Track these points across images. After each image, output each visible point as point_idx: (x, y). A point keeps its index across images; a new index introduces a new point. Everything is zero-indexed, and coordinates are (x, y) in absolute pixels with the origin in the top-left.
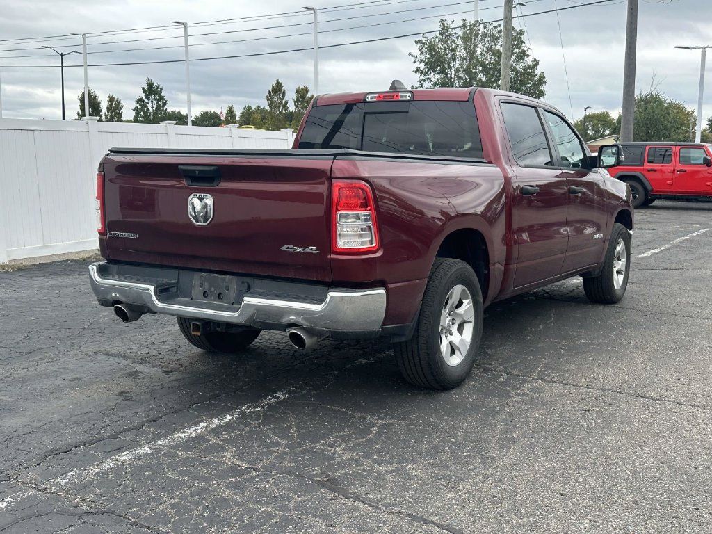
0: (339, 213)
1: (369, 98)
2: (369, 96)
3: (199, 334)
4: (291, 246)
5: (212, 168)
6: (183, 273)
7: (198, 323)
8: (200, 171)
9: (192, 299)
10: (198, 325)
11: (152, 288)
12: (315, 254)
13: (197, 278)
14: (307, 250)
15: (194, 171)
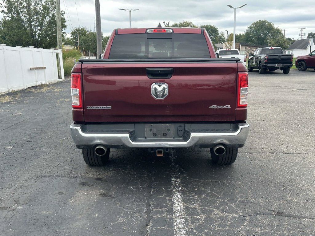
0: (241, 88)
1: (149, 31)
2: (148, 30)
3: (162, 155)
4: (216, 106)
5: (170, 69)
6: (137, 125)
7: (162, 150)
8: (161, 71)
9: (146, 138)
10: (162, 151)
11: (127, 135)
12: (229, 109)
13: (147, 127)
14: (225, 107)
15: (158, 71)
